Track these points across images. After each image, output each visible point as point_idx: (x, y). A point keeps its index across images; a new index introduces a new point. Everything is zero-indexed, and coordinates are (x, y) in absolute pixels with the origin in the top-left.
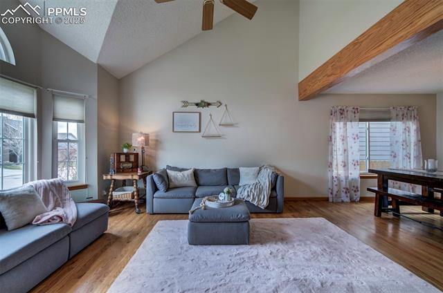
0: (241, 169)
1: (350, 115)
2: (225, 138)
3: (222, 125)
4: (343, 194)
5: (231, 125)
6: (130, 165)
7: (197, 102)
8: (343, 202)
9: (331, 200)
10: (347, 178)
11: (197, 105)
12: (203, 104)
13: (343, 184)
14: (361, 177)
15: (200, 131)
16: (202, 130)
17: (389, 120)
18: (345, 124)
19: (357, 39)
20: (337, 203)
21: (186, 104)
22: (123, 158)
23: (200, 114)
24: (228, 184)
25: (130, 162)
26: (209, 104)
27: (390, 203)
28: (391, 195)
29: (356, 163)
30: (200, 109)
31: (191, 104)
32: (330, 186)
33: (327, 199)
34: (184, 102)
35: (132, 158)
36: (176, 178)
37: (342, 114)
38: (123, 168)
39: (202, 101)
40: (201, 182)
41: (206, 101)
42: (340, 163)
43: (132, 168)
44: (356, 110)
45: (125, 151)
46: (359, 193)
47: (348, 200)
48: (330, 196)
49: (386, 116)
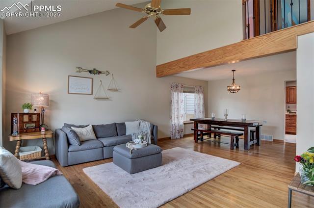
0: (127, 123)
1: (180, 88)
2: (111, 100)
3: (110, 90)
4: (177, 134)
5: (116, 90)
6: (33, 125)
7: (90, 69)
8: (177, 139)
9: (172, 138)
10: (179, 124)
11: (90, 72)
12: (95, 72)
13: (177, 128)
14: (184, 124)
15: (92, 94)
16: (94, 93)
17: (193, 92)
18: (178, 94)
19: (198, 54)
20: (175, 139)
21: (80, 69)
22: (26, 119)
23: (92, 79)
24: (118, 135)
25: (33, 122)
26: (100, 72)
27: (199, 135)
28: (200, 130)
29: (182, 116)
30: (92, 75)
31: (85, 70)
32: (171, 130)
33: (170, 138)
34: (79, 68)
35: (35, 118)
36: (82, 134)
37: (176, 88)
38: (27, 128)
39: (94, 69)
40: (99, 135)
41: (97, 69)
42: (176, 116)
43: (35, 127)
44: (182, 86)
45: (26, 111)
46: (183, 133)
47: (179, 137)
48: (172, 136)
49: (192, 90)
